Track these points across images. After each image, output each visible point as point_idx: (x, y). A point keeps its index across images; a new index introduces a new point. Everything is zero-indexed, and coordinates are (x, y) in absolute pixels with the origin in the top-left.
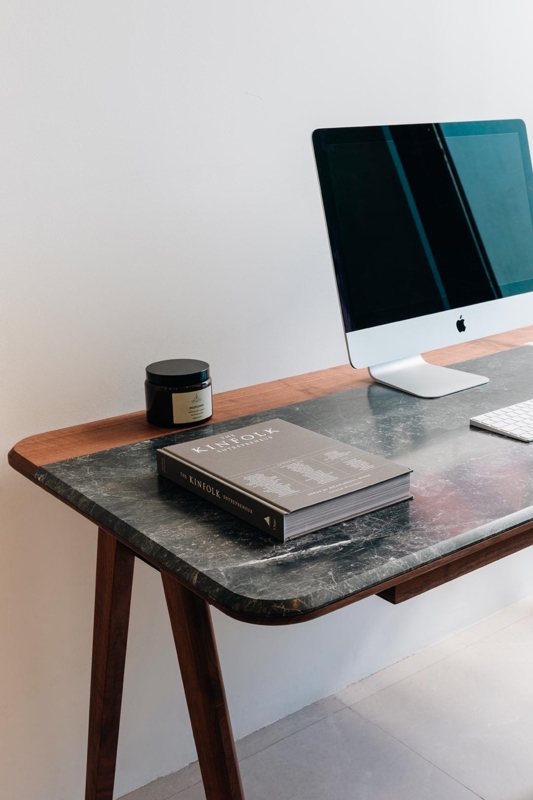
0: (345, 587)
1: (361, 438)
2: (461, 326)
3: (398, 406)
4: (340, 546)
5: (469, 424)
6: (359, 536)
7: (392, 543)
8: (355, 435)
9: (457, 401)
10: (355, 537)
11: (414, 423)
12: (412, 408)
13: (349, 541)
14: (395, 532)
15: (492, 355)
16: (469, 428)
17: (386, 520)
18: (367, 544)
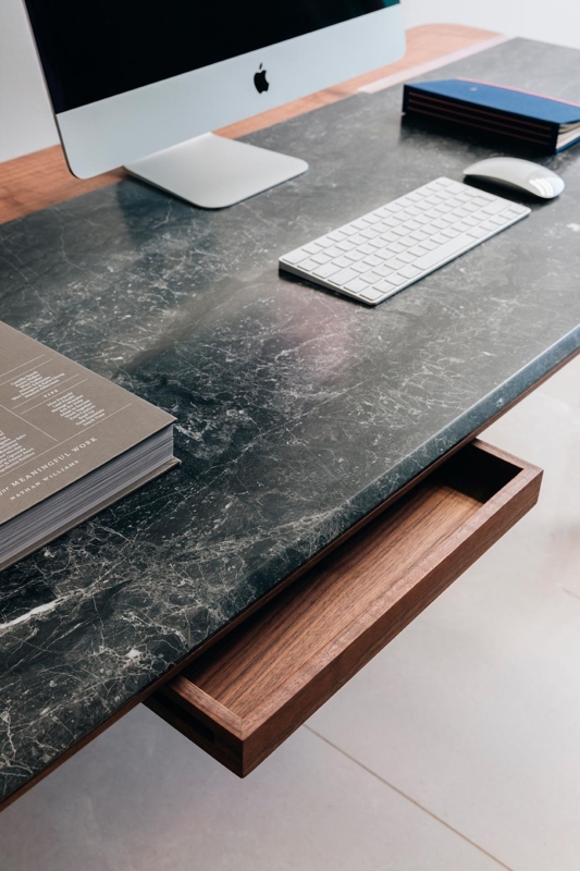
0: (34, 753)
1: (95, 310)
2: (261, 83)
3: (162, 229)
4: (33, 622)
5: (277, 267)
6: (73, 585)
7: (137, 602)
8: (85, 303)
9: (258, 214)
10: (64, 590)
11: (188, 267)
12: (184, 231)
13: (51, 606)
14: (143, 566)
15: (311, 113)
16: (277, 278)
17: (127, 532)
18: (88, 608)
